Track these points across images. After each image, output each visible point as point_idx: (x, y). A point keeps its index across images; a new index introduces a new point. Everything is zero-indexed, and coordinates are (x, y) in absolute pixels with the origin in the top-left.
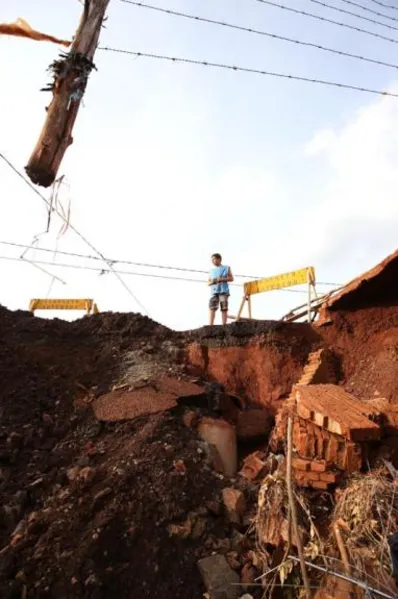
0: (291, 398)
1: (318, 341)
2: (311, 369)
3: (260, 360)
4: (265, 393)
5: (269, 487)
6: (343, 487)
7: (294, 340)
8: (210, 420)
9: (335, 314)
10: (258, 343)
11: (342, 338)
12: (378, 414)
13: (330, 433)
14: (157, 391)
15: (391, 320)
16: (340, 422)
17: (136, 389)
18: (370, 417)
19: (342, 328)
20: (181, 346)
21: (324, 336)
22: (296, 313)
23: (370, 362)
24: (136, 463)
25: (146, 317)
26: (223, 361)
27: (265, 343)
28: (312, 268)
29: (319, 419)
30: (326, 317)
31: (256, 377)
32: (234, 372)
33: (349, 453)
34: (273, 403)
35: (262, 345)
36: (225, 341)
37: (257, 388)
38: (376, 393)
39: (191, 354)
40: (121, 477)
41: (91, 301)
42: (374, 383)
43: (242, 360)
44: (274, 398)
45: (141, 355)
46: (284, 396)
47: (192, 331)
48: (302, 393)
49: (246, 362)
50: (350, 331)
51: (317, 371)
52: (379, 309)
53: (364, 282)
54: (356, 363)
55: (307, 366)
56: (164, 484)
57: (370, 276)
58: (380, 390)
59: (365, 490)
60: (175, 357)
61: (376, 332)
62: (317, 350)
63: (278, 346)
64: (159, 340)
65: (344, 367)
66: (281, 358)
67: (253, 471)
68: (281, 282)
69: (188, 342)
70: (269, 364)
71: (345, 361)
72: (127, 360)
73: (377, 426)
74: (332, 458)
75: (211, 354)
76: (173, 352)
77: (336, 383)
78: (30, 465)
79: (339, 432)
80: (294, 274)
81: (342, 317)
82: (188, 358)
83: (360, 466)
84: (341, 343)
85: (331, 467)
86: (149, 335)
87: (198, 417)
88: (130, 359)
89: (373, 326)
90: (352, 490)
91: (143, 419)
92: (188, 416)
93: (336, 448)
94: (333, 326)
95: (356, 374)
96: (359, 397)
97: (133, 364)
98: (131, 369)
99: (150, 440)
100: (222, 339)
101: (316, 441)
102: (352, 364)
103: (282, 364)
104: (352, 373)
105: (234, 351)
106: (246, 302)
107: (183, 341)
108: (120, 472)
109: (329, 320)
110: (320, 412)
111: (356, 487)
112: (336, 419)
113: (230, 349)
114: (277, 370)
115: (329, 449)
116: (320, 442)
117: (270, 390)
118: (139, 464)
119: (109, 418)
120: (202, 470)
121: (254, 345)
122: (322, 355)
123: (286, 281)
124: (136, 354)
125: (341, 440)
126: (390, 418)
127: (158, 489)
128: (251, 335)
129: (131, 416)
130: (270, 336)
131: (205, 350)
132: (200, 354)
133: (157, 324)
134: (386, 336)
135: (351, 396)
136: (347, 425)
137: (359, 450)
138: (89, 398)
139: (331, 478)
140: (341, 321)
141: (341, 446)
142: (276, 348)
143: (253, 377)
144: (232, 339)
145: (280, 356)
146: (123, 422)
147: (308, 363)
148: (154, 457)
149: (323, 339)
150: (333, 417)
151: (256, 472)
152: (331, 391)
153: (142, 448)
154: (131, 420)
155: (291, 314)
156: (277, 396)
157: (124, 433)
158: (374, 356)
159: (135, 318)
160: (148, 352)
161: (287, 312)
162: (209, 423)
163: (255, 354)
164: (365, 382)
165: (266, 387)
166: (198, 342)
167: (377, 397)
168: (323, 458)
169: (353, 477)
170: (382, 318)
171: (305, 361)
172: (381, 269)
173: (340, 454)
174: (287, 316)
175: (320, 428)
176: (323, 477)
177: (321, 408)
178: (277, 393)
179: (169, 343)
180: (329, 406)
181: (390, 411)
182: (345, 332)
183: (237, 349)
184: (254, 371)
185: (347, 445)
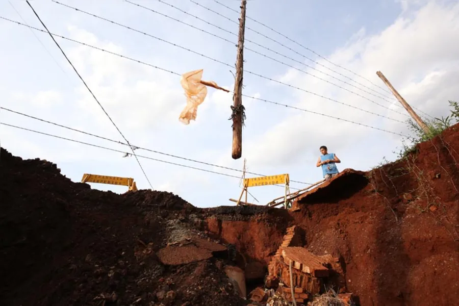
0: (277, 255)
1: (292, 221)
2: (288, 238)
3: (257, 231)
4: (259, 251)
5: (275, 301)
6: (311, 301)
7: (278, 219)
8: (231, 267)
9: (302, 205)
10: (256, 220)
11: (305, 220)
12: (327, 263)
13: (303, 273)
14: (198, 247)
15: (332, 211)
16: (309, 266)
17: (184, 245)
18: (323, 265)
19: (305, 214)
20: (203, 218)
21: (295, 218)
22: (277, 202)
23: (321, 235)
24: (200, 288)
25: (177, 196)
26: (233, 230)
27: (261, 219)
28: (288, 175)
29: (297, 265)
30: (297, 206)
31: (254, 241)
32: (239, 238)
33: (314, 284)
34: (265, 258)
35: (259, 222)
36: (235, 217)
37: (254, 249)
38: (326, 252)
39: (209, 225)
40: (194, 295)
41: (132, 180)
42: (324, 247)
43: (245, 230)
44: (266, 255)
45: (179, 223)
46: (272, 254)
47: (211, 209)
48: (285, 251)
49: (248, 231)
50: (310, 216)
51: (292, 239)
52: (326, 204)
53: (320, 189)
54: (314, 235)
55: (285, 236)
56: (219, 299)
57: (323, 187)
58: (327, 251)
59: (323, 300)
60: (199, 226)
61: (324, 217)
62: (291, 226)
63: (268, 222)
64: (187, 213)
65: (307, 237)
66: (270, 230)
67: (259, 297)
68: (268, 181)
69: (207, 216)
70: (262, 233)
71: (307, 234)
72: (169, 225)
73: (328, 269)
74: (305, 286)
75: (224, 225)
76: (198, 222)
77: (303, 247)
78: (127, 291)
79: (309, 272)
80: (276, 177)
81: (306, 207)
82: (207, 226)
83: (319, 291)
84: (305, 223)
85: (304, 291)
86: (179, 209)
87: (223, 265)
88: (172, 226)
89: (323, 214)
90: (316, 301)
91: (194, 264)
92: (218, 264)
93: (307, 281)
94: (301, 212)
95: (314, 242)
96: (316, 254)
97: (174, 229)
98: (174, 232)
99: (203, 276)
100: (233, 215)
101: (297, 277)
102: (311, 236)
103: (270, 234)
104: (311, 241)
105: (240, 224)
106: (245, 191)
107: (203, 215)
108: (193, 293)
109: (298, 208)
110: (298, 261)
111: (318, 300)
112: (307, 265)
113: (238, 222)
114: (267, 238)
115: (303, 282)
116: (299, 278)
117: (263, 250)
118: (202, 289)
119: (172, 263)
120: (234, 294)
121: (254, 221)
122: (295, 229)
123: (271, 180)
124: (175, 222)
125: (309, 276)
126: (333, 265)
127: (216, 302)
128: (252, 214)
129: (187, 262)
130: (264, 216)
131: (220, 222)
132: (217, 225)
133: (185, 202)
134: (330, 220)
135: (312, 254)
136: (313, 268)
137: (319, 281)
138: (148, 250)
139: (306, 296)
140: (305, 210)
141: (309, 280)
142: (267, 224)
143: (251, 241)
144: (239, 216)
145: (269, 228)
146: (182, 265)
147: (286, 234)
148: (209, 285)
149: (294, 220)
150: (304, 264)
151: (261, 297)
152: (300, 250)
153: (200, 280)
154: (186, 264)
155: (274, 202)
156: (268, 254)
157: (183, 272)
158: (324, 232)
159: (170, 196)
160: (182, 221)
161: (271, 201)
162: (230, 269)
163: (253, 227)
164: (319, 246)
165: (261, 248)
166: (216, 216)
167: (326, 254)
168: (300, 287)
169: (316, 296)
170: (327, 210)
171: (284, 233)
172: (329, 183)
173: (309, 284)
174: (271, 203)
175: (298, 270)
176: (301, 296)
177: (298, 259)
178: (267, 252)
179: (194, 215)
180: (301, 258)
181: (333, 261)
182: (307, 216)
183: (242, 222)
184: (252, 238)
185: (313, 279)
